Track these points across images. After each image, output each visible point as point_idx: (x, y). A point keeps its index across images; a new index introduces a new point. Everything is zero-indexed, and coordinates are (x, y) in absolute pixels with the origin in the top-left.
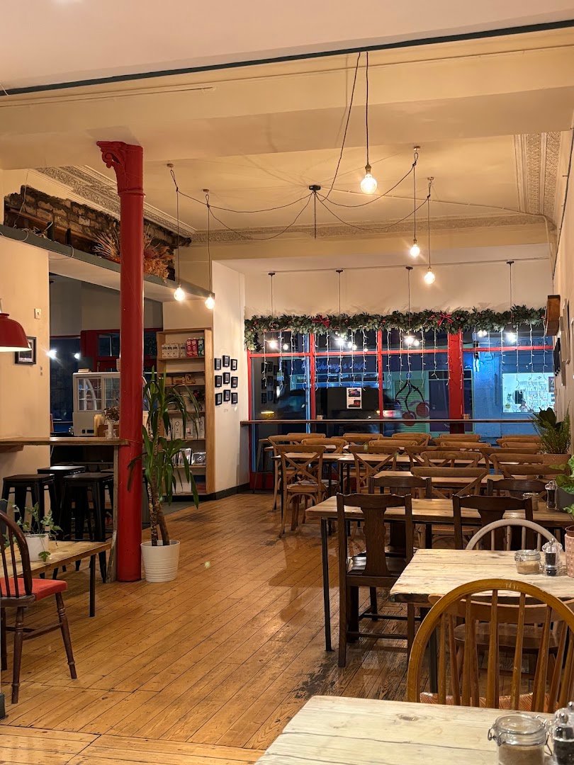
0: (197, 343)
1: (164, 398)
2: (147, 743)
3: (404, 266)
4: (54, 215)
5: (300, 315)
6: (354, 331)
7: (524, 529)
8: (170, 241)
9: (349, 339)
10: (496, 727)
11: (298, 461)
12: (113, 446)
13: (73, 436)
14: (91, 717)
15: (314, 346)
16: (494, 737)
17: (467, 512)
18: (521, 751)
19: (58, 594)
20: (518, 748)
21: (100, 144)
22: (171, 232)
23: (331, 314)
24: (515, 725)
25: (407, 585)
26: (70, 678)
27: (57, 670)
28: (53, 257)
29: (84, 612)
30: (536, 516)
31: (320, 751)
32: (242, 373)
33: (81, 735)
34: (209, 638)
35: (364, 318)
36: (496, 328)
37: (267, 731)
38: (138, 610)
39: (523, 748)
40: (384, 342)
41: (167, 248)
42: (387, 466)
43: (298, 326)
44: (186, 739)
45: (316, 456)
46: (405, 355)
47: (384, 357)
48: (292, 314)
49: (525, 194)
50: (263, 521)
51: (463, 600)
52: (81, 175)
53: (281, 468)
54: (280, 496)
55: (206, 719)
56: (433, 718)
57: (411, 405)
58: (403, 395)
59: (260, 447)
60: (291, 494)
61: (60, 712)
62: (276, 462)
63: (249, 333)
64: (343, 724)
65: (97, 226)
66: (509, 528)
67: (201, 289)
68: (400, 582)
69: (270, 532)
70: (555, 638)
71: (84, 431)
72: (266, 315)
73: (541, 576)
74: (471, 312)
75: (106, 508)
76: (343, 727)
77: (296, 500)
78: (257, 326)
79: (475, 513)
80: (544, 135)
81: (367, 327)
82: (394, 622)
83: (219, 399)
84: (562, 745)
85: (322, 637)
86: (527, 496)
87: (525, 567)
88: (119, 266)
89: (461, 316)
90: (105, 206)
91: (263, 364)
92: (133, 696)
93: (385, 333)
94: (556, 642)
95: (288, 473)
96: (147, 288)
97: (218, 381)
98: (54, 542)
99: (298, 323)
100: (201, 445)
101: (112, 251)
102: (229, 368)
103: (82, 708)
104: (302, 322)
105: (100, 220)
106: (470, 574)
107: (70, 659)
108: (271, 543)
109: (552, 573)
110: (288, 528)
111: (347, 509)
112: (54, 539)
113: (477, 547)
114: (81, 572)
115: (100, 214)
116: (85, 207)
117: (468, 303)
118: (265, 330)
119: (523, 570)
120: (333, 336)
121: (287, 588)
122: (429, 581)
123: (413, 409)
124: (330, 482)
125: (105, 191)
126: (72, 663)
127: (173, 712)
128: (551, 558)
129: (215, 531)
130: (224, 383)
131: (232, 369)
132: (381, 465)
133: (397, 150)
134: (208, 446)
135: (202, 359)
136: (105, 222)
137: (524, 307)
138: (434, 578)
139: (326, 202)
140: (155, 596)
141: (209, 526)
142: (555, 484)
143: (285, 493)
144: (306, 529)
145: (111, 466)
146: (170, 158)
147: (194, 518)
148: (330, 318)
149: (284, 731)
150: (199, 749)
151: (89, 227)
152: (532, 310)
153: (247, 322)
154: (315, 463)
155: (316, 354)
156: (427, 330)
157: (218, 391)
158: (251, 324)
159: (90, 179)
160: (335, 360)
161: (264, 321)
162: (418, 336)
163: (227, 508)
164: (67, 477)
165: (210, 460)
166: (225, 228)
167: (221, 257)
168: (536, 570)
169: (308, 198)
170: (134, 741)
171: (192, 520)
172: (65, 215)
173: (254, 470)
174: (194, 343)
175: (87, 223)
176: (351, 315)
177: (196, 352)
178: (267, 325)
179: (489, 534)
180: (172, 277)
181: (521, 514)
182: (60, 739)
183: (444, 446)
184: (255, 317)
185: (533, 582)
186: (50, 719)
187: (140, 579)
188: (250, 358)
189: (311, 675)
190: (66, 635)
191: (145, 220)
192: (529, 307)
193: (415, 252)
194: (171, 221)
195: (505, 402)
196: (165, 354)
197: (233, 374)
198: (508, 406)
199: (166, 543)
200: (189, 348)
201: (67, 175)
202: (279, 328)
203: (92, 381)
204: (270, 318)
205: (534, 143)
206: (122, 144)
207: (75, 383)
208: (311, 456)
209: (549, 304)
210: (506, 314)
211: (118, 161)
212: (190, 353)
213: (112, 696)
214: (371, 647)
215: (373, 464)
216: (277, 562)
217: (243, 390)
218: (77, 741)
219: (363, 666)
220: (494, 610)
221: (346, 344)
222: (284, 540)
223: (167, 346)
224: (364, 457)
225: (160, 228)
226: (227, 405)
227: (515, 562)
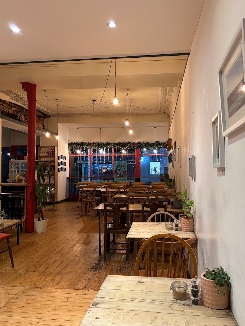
0: (52, 151)
1: (43, 170)
2: (41, 289)
3: (121, 127)
4: (3, 106)
5: (87, 142)
6: (105, 148)
7: (165, 215)
8: (43, 116)
9: (104, 150)
10: (172, 285)
11: (88, 191)
12: (24, 187)
13: (9, 182)
14: (20, 281)
15: (92, 152)
16: (172, 289)
17: (146, 209)
18: (181, 293)
19: (8, 238)
20: (180, 292)
21: (21, 83)
22: (43, 113)
23: (97, 142)
24: (178, 284)
25: (132, 235)
26: (12, 267)
27: (7, 265)
28: (3, 121)
29: (15, 244)
30: (167, 210)
31: (114, 296)
32: (67, 161)
33: (17, 288)
34: (59, 252)
35: (108, 144)
36: (150, 148)
37: (82, 283)
38: (34, 243)
39: (181, 292)
40: (115, 151)
41: (42, 118)
42: (117, 193)
43: (87, 146)
44: (55, 287)
45: (94, 189)
46: (121, 156)
47: (115, 156)
48: (85, 142)
49: (161, 105)
50: (74, 211)
51: (153, 241)
52: (13, 93)
53: (81, 193)
54: (81, 202)
55: (61, 280)
56: (149, 282)
57: (121, 171)
58: (119, 168)
59: (73, 186)
60: (85, 202)
61: (9, 280)
62: (79, 191)
63: (70, 148)
64: (120, 285)
65: (18, 110)
66: (160, 214)
67: (54, 133)
68: (129, 234)
69: (78, 214)
70: (175, 250)
71: (12, 181)
72: (76, 142)
73: (173, 231)
74: (143, 143)
75: (22, 207)
76: (120, 286)
77: (87, 204)
78: (73, 145)
79: (148, 209)
80: (168, 88)
81: (110, 147)
82: (121, 245)
83: (59, 170)
84: (194, 291)
85: (98, 250)
86: (164, 203)
87: (168, 228)
88: (27, 125)
89: (140, 144)
90: (21, 103)
91: (74, 158)
92: (34, 273)
93: (115, 149)
94: (176, 251)
95: (84, 195)
96: (37, 132)
97: (59, 164)
98: (5, 220)
99: (87, 145)
100: (54, 185)
101: (23, 119)
102: (63, 159)
103: (17, 278)
104: (88, 144)
105: (19, 108)
106: (151, 230)
107: (12, 261)
108: (78, 219)
109: (177, 230)
110: (83, 213)
111: (108, 208)
112: (5, 219)
113: (151, 221)
114: (13, 230)
115: (19, 106)
116: (14, 104)
117: (142, 140)
118: (75, 147)
119: (168, 229)
120: (98, 150)
121: (84, 234)
122: (138, 233)
123: (122, 173)
124: (98, 198)
125: (22, 99)
126: (12, 262)
127: (49, 278)
128: (177, 225)
129: (58, 215)
130: (61, 164)
131: (64, 160)
132: (115, 192)
133: (122, 90)
134: (55, 185)
135: (54, 156)
136: (21, 109)
137: (159, 142)
138: (140, 232)
139: (98, 106)
140: (39, 238)
141: (56, 213)
142: (173, 199)
143: (83, 201)
144: (89, 214)
145: (24, 193)
146: (45, 89)
147: (51, 210)
148: (97, 143)
149: (101, 288)
150: (59, 290)
151: (16, 110)
152: (161, 143)
153: (69, 144)
154: (93, 191)
155: (92, 155)
156: (129, 148)
157: (59, 167)
158: (70, 145)
159: (16, 94)
160: (99, 157)
161: (75, 144)
162: (126, 150)
163: (62, 206)
164: (8, 197)
165: (56, 190)
166: (62, 112)
167: (61, 122)
168: (172, 229)
169: (91, 104)
170: (37, 289)
171: (50, 211)
172: (7, 106)
173: (71, 194)
174: (51, 151)
175: (15, 109)
176: (104, 143)
177: (52, 154)
178: (76, 145)
179: (154, 217)
180: (44, 128)
181: (163, 209)
182: (9, 289)
183: (135, 186)
184: (72, 142)
185: (171, 233)
186: (5, 283)
187: (34, 232)
188: (70, 156)
189: (95, 263)
190: (11, 253)
191: (37, 110)
192: (160, 142)
193: (127, 123)
194: (44, 109)
195: (151, 171)
196: (41, 154)
197: (64, 161)
198: (151, 172)
199: (43, 219)
200: (49, 152)
201: (8, 93)
202: (80, 146)
203: (15, 164)
204: (77, 143)
205: (165, 90)
206: (29, 83)
207: (9, 163)
208: (92, 189)
209: (168, 141)
210: (153, 143)
211: (28, 89)
212: (50, 154)
213: (27, 273)
214: (114, 253)
215: (112, 192)
216: (80, 225)
217: (67, 167)
218: (16, 290)
219: (112, 260)
220: (163, 245)
221: (103, 152)
222: (82, 217)
223: (41, 152)
224: (109, 190)
225: (40, 111)
226: (62, 172)
227: (165, 226)
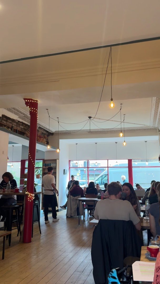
3: (115, 142)
4: (12, 124)
8: (48, 134)
21: (24, 99)
52: (21, 112)
65: (25, 128)
115: (27, 125)
135: (56, 168)
169: (88, 120)
172: (16, 124)
180: (47, 143)
194: (48, 128)
201: (16, 112)
206: (31, 99)
